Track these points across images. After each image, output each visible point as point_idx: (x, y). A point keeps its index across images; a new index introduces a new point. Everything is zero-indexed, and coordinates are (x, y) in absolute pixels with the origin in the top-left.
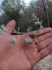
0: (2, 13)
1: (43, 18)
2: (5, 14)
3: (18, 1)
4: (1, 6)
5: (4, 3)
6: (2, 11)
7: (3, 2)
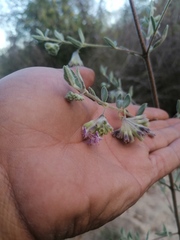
0: (25, 43)
1: (164, 65)
2: (34, 45)
3: (84, 3)
4: (25, 16)
5: (33, 10)
6: (24, 36)
7: (30, 5)
